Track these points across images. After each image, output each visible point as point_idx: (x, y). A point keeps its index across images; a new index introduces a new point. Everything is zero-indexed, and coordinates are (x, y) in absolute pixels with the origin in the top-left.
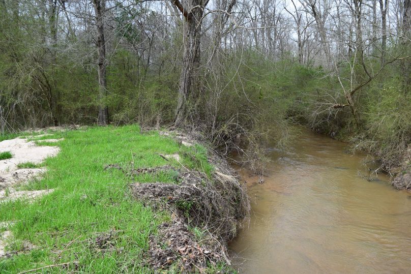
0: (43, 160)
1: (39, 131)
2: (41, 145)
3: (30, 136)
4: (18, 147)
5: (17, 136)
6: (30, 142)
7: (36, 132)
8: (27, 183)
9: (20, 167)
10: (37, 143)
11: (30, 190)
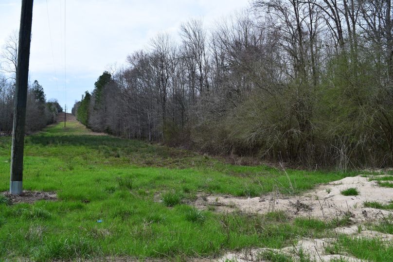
0: (389, 202)
1: (379, 171)
2: (383, 185)
3: (371, 176)
4: (361, 185)
5: (357, 175)
6: (373, 182)
7: (376, 171)
8: (378, 224)
9: (367, 205)
10: (379, 183)
11: (382, 231)
